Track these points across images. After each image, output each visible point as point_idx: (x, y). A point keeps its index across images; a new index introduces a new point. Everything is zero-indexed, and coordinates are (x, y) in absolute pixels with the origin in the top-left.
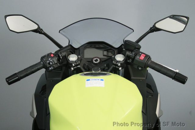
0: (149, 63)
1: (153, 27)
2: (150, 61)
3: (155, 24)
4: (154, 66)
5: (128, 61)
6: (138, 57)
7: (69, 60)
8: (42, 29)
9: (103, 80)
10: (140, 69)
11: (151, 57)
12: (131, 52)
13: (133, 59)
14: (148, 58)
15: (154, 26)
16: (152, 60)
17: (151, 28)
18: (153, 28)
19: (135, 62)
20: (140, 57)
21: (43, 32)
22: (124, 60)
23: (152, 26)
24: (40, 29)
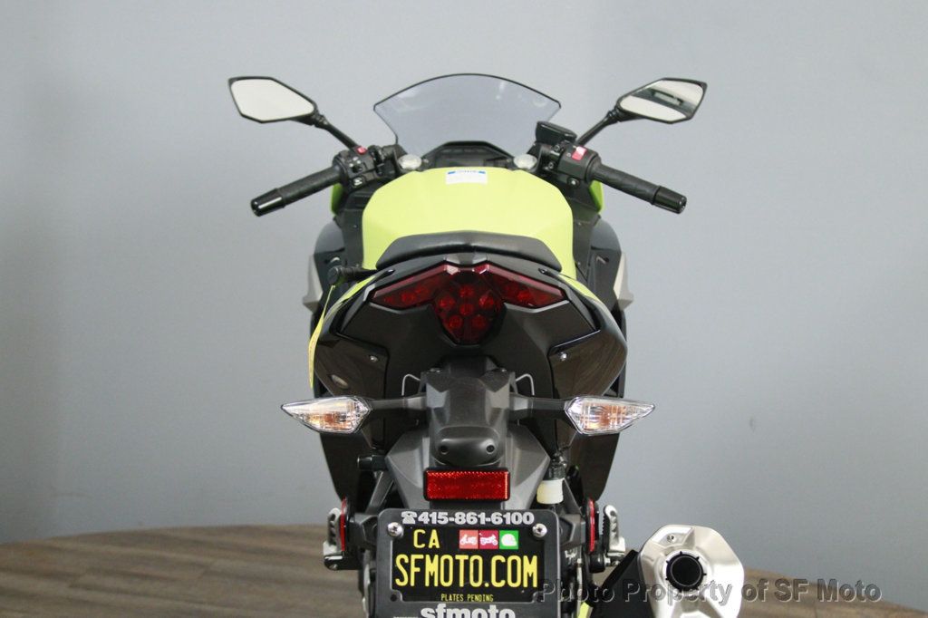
0: (595, 168)
1: (614, 110)
2: (596, 165)
3: (620, 100)
4: (606, 174)
5: (546, 168)
6: (569, 154)
7: (401, 167)
8: (322, 116)
9: (483, 173)
10: (574, 183)
11: (600, 155)
12: (551, 147)
13: (557, 161)
14: (592, 155)
15: (617, 107)
16: (604, 162)
17: (610, 112)
18: (614, 113)
19: (560, 168)
20: (572, 154)
21: (325, 123)
22: (534, 167)
23: (611, 108)
24: (319, 115)
